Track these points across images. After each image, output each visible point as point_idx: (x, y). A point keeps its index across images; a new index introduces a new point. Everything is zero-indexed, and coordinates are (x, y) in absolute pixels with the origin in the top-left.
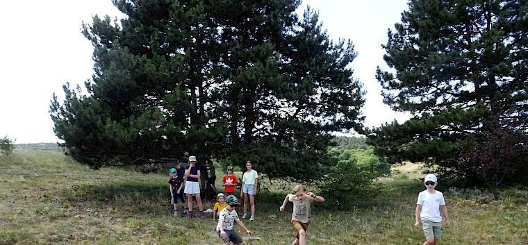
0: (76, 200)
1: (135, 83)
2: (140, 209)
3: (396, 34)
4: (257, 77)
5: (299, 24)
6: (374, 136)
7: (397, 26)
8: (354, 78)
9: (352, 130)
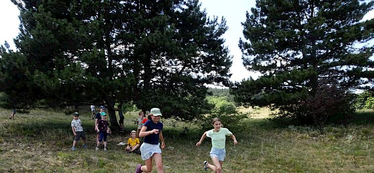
0: (8, 136)
1: (57, 42)
2: (66, 143)
3: (252, 16)
4: (157, 41)
5: (185, 3)
6: (235, 88)
7: (253, 10)
8: (224, 45)
9: (221, 83)
